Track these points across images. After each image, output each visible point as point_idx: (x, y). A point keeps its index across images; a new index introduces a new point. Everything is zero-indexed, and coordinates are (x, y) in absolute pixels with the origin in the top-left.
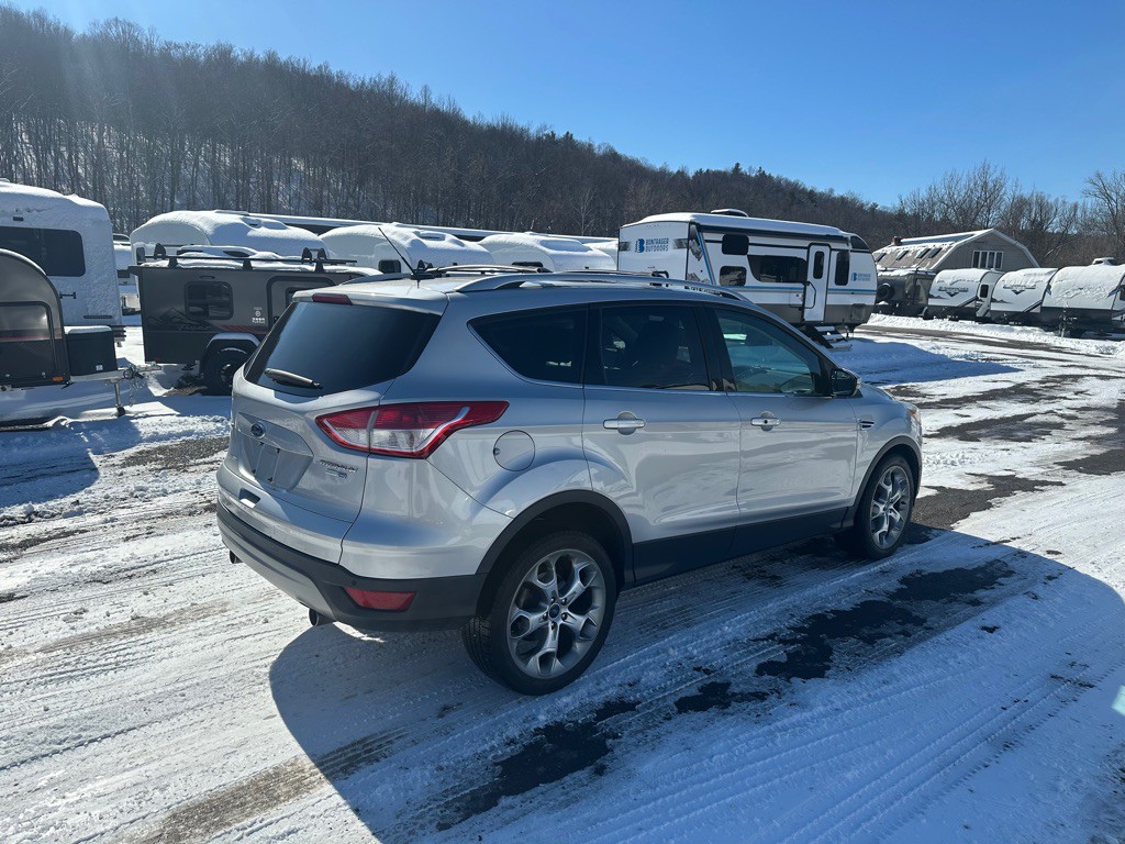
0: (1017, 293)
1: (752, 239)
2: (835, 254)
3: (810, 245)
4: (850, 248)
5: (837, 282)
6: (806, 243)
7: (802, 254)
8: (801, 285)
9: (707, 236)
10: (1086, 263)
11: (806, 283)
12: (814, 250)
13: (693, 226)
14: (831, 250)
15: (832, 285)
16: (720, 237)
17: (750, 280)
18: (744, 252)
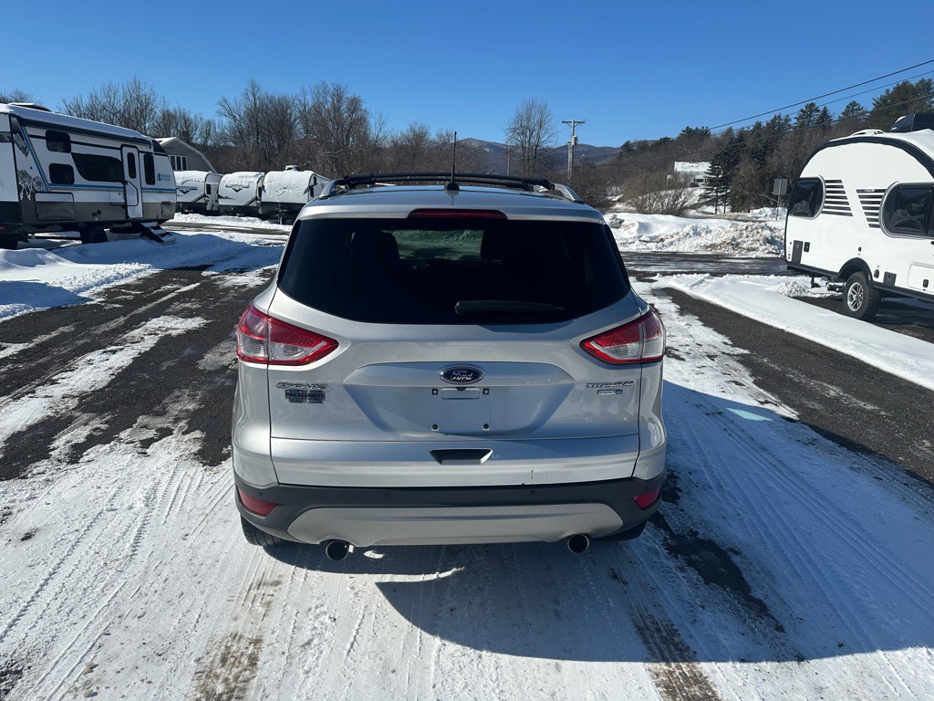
0: (237, 191)
1: (73, 137)
2: (142, 155)
3: (123, 146)
4: (152, 150)
5: (148, 182)
6: (118, 144)
7: (116, 154)
8: (120, 185)
9: (30, 131)
10: (282, 169)
11: (125, 183)
12: (126, 150)
13: (14, 119)
14: (139, 152)
15: (145, 185)
16: (42, 133)
17: (78, 179)
18: (68, 150)
